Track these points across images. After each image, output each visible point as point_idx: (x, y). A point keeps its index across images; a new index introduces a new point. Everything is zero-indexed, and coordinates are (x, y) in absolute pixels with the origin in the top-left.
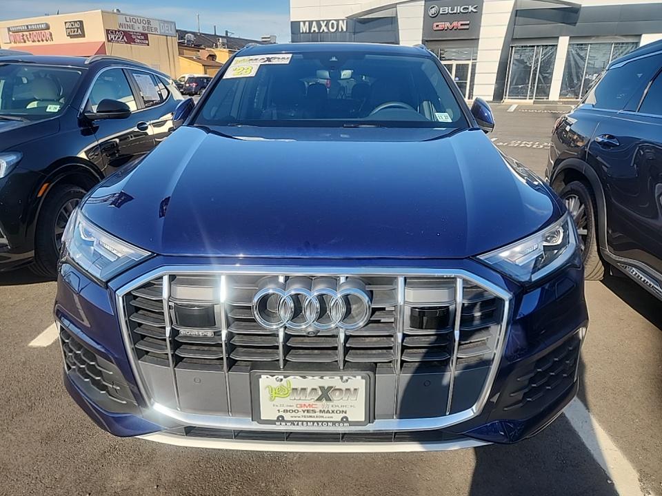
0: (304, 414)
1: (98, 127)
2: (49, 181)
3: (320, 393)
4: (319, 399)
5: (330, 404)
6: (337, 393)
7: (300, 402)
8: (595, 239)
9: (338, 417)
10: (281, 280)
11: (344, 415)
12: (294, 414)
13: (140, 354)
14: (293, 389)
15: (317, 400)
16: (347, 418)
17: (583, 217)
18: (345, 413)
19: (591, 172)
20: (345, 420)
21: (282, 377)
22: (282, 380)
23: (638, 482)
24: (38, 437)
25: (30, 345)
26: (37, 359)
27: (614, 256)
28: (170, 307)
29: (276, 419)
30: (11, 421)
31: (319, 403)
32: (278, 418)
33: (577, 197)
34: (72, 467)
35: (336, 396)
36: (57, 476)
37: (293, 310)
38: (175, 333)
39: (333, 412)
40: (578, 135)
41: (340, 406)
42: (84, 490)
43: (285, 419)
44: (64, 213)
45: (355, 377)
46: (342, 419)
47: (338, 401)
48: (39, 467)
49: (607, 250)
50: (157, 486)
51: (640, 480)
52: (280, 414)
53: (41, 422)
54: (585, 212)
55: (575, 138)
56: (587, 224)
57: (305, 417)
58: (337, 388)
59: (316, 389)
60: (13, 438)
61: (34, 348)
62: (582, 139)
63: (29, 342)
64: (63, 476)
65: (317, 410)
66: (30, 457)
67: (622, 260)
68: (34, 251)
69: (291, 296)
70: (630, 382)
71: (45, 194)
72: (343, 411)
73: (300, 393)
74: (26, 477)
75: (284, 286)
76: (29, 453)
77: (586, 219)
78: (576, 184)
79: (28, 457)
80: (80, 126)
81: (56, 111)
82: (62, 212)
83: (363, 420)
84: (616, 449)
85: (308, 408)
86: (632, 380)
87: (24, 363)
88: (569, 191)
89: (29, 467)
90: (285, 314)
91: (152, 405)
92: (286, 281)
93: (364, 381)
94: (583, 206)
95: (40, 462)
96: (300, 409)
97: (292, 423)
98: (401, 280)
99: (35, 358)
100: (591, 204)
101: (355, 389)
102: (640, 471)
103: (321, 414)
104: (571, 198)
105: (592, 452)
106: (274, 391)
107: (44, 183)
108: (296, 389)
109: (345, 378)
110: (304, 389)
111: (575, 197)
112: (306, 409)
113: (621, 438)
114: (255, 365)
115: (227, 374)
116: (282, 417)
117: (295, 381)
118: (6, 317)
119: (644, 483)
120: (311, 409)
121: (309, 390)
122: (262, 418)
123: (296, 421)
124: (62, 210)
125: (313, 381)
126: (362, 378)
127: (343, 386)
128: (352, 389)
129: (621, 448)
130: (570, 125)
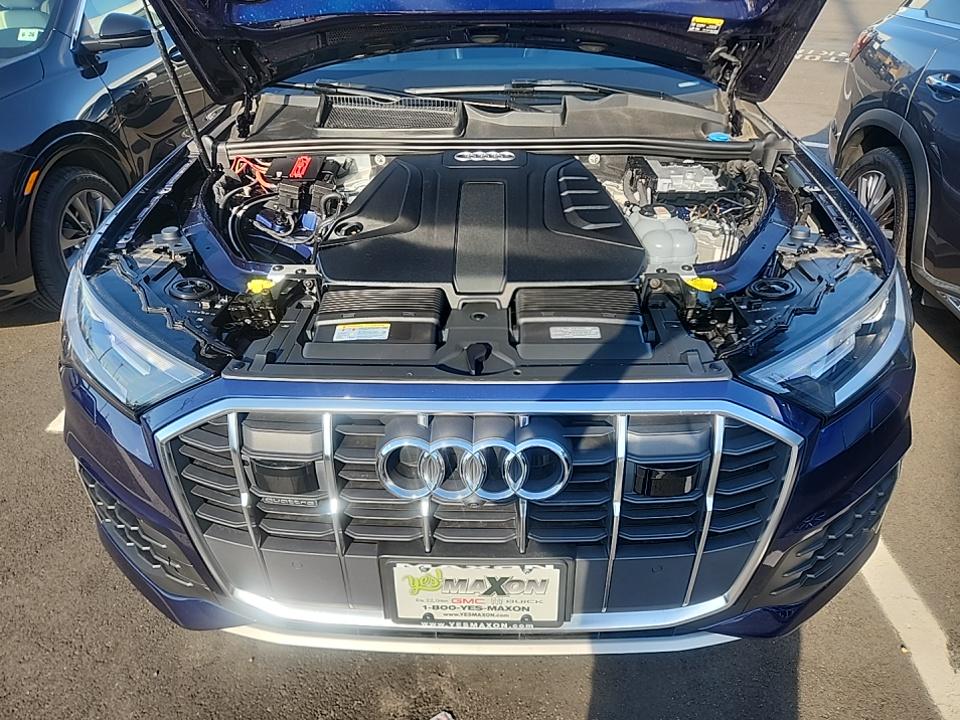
0: (463, 611)
1: (106, 64)
2: (39, 167)
3: (489, 586)
4: (488, 593)
5: (505, 598)
6: (516, 585)
7: (459, 596)
8: (904, 248)
9: (517, 616)
10: (422, 421)
11: (526, 612)
12: (448, 611)
13: (204, 525)
14: (447, 580)
15: (485, 594)
16: (529, 617)
17: (887, 211)
18: (528, 610)
19: (912, 137)
20: (527, 620)
21: (429, 566)
22: (428, 569)
23: (947, 651)
24: (76, 583)
25: (49, 429)
26: (61, 453)
27: (932, 279)
28: (244, 462)
29: (421, 617)
30: (35, 555)
31: (486, 598)
32: (425, 617)
33: (883, 175)
34: (129, 630)
35: (513, 591)
36: (109, 644)
37: (443, 469)
38: (255, 500)
39: (508, 608)
40: (893, 58)
41: (519, 601)
42: (149, 665)
43: (436, 617)
44: (72, 215)
45: (544, 566)
46: (523, 619)
47: (514, 594)
48: (83, 630)
49: (923, 269)
50: (253, 658)
51: (950, 648)
52: (427, 611)
53: (79, 559)
54: (892, 202)
55: (887, 62)
56: (893, 222)
57: (465, 615)
58: (514, 579)
59: (482, 581)
60: (41, 584)
61: (56, 435)
62: (896, 63)
63: (47, 425)
64: (117, 644)
65: (483, 606)
66: (68, 614)
67: (947, 287)
68: (32, 277)
69: (440, 450)
70: (941, 484)
71: (36, 191)
72: (524, 608)
73: (458, 585)
74: (65, 647)
75: (427, 435)
76: (67, 607)
77: (893, 215)
78: (882, 152)
79: (65, 614)
80: (78, 64)
81: (34, 39)
82: (67, 214)
83: (556, 619)
84: (917, 596)
85: (471, 604)
86: (943, 480)
87: (43, 460)
88: (870, 164)
89: (68, 629)
90: (430, 479)
91: (232, 593)
92: (430, 423)
93: (558, 571)
94: (891, 192)
95: (83, 621)
96: (457, 605)
97: (447, 622)
98: (622, 422)
99: (57, 452)
100: (905, 190)
101: (543, 581)
102: (950, 633)
103: (490, 612)
104: (873, 175)
105: (881, 601)
106: (417, 584)
107: (31, 172)
108: (452, 580)
109: (527, 567)
110: (463, 581)
111: (879, 176)
112: (466, 604)
113: (924, 577)
114: (385, 547)
115: (342, 558)
116: (431, 615)
117: (451, 570)
118: (9, 382)
119: (955, 652)
120: (475, 604)
121: (471, 582)
122: (400, 616)
123: (452, 621)
124: (67, 210)
125: (479, 571)
126: (555, 568)
127: (525, 577)
128: (539, 581)
129: (924, 595)
130: (880, 43)
